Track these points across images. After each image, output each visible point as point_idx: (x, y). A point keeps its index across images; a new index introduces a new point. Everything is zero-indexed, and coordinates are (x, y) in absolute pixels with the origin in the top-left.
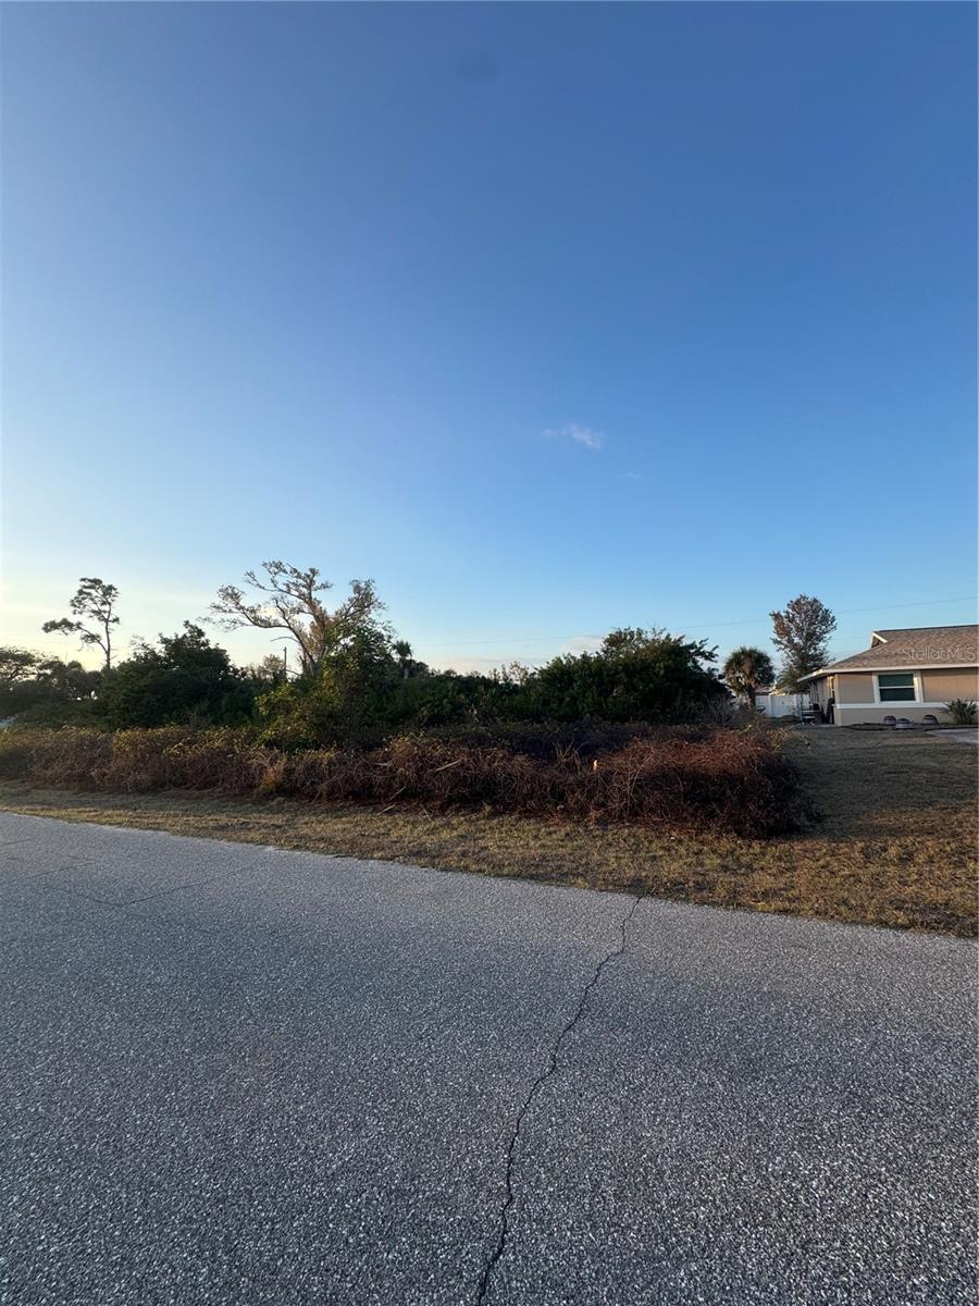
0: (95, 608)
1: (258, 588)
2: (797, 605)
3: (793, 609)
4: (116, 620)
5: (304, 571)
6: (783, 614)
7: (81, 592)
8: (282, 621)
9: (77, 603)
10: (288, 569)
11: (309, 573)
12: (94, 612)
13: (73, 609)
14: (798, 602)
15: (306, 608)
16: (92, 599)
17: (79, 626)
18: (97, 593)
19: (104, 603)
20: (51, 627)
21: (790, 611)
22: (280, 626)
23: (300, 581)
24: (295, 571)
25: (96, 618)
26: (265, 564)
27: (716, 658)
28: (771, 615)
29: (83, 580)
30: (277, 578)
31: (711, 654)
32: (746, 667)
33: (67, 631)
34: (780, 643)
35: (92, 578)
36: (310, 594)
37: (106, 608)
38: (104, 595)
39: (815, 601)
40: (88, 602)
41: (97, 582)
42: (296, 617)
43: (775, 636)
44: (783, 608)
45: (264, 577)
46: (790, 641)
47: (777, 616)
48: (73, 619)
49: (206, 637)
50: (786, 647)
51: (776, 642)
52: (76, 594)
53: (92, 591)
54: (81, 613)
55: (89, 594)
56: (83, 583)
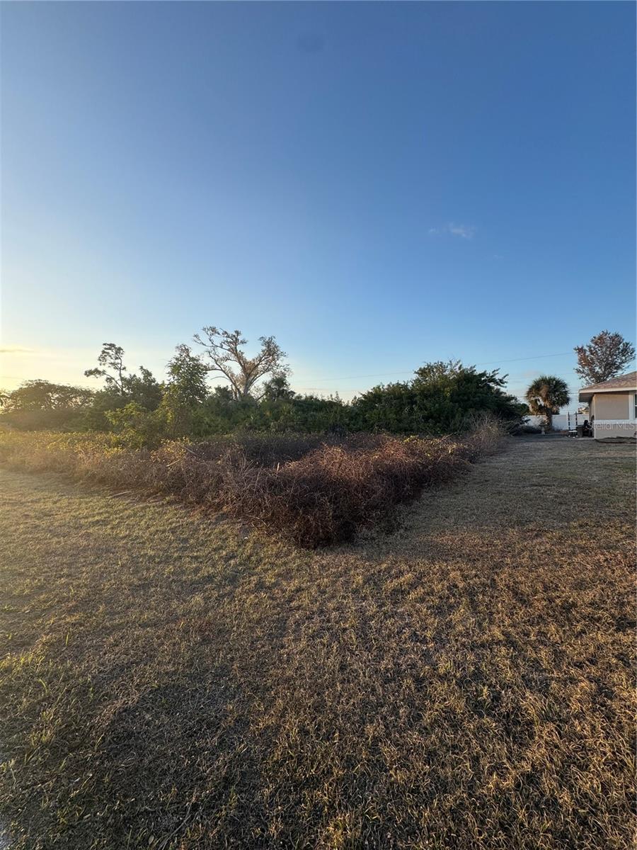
0: (112, 361)
1: (201, 345)
2: (600, 340)
3: (596, 344)
4: (124, 368)
5: (231, 332)
6: (585, 348)
7: (103, 352)
8: (216, 366)
9: (102, 358)
10: (221, 332)
11: (234, 334)
12: (111, 363)
13: (99, 362)
14: (600, 338)
15: (232, 357)
16: (110, 356)
17: (104, 372)
18: (113, 351)
19: (116, 358)
20: (89, 373)
21: (593, 345)
22: (216, 369)
23: (229, 340)
24: (226, 333)
25: (112, 367)
26: (204, 329)
27: (505, 384)
28: (575, 349)
29: (104, 344)
30: (212, 338)
31: (501, 381)
32: (543, 392)
33: (98, 376)
34: (583, 372)
35: (109, 343)
36: (236, 348)
37: (119, 361)
38: (116, 353)
39: (617, 336)
40: (108, 358)
41: (112, 345)
42: (225, 363)
43: (578, 366)
44: (586, 342)
45: (204, 338)
46: (592, 370)
47: (580, 350)
48: (101, 369)
49: (153, 377)
50: (588, 375)
51: (579, 371)
52: (101, 353)
53: (110, 351)
54: (104, 364)
55: (108, 353)
56: (105, 346)
